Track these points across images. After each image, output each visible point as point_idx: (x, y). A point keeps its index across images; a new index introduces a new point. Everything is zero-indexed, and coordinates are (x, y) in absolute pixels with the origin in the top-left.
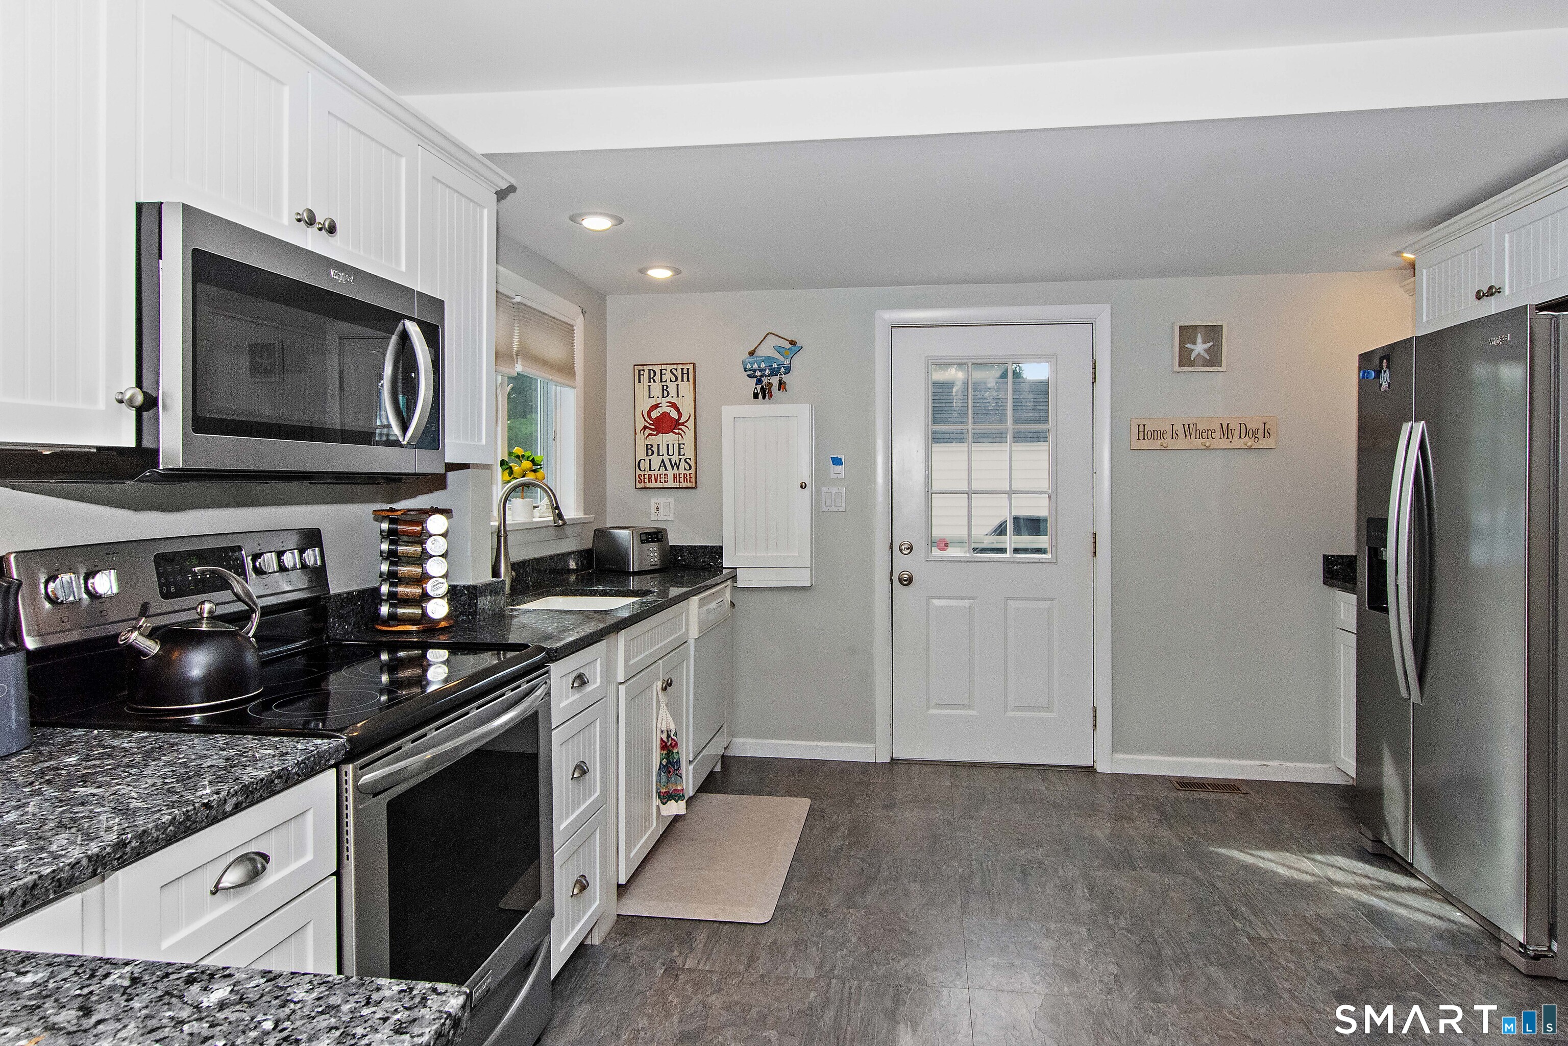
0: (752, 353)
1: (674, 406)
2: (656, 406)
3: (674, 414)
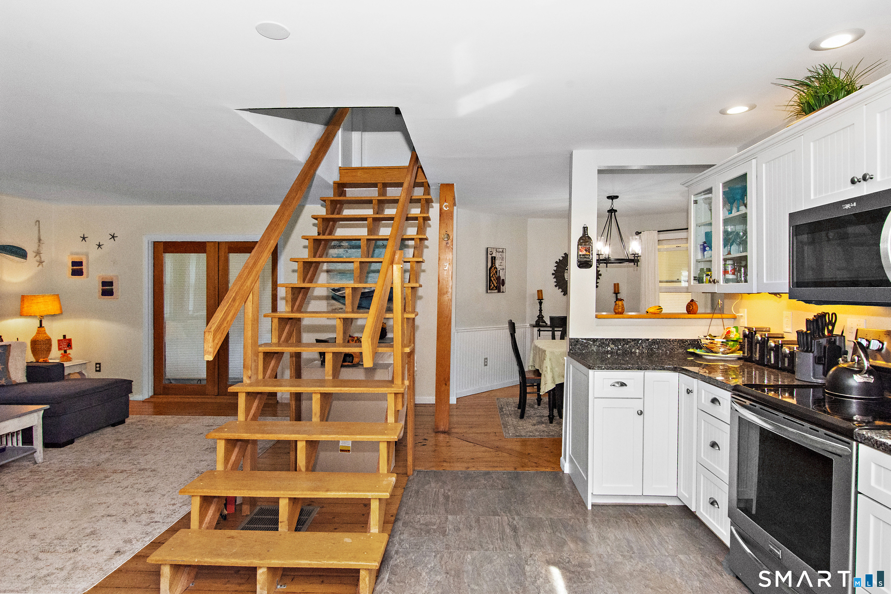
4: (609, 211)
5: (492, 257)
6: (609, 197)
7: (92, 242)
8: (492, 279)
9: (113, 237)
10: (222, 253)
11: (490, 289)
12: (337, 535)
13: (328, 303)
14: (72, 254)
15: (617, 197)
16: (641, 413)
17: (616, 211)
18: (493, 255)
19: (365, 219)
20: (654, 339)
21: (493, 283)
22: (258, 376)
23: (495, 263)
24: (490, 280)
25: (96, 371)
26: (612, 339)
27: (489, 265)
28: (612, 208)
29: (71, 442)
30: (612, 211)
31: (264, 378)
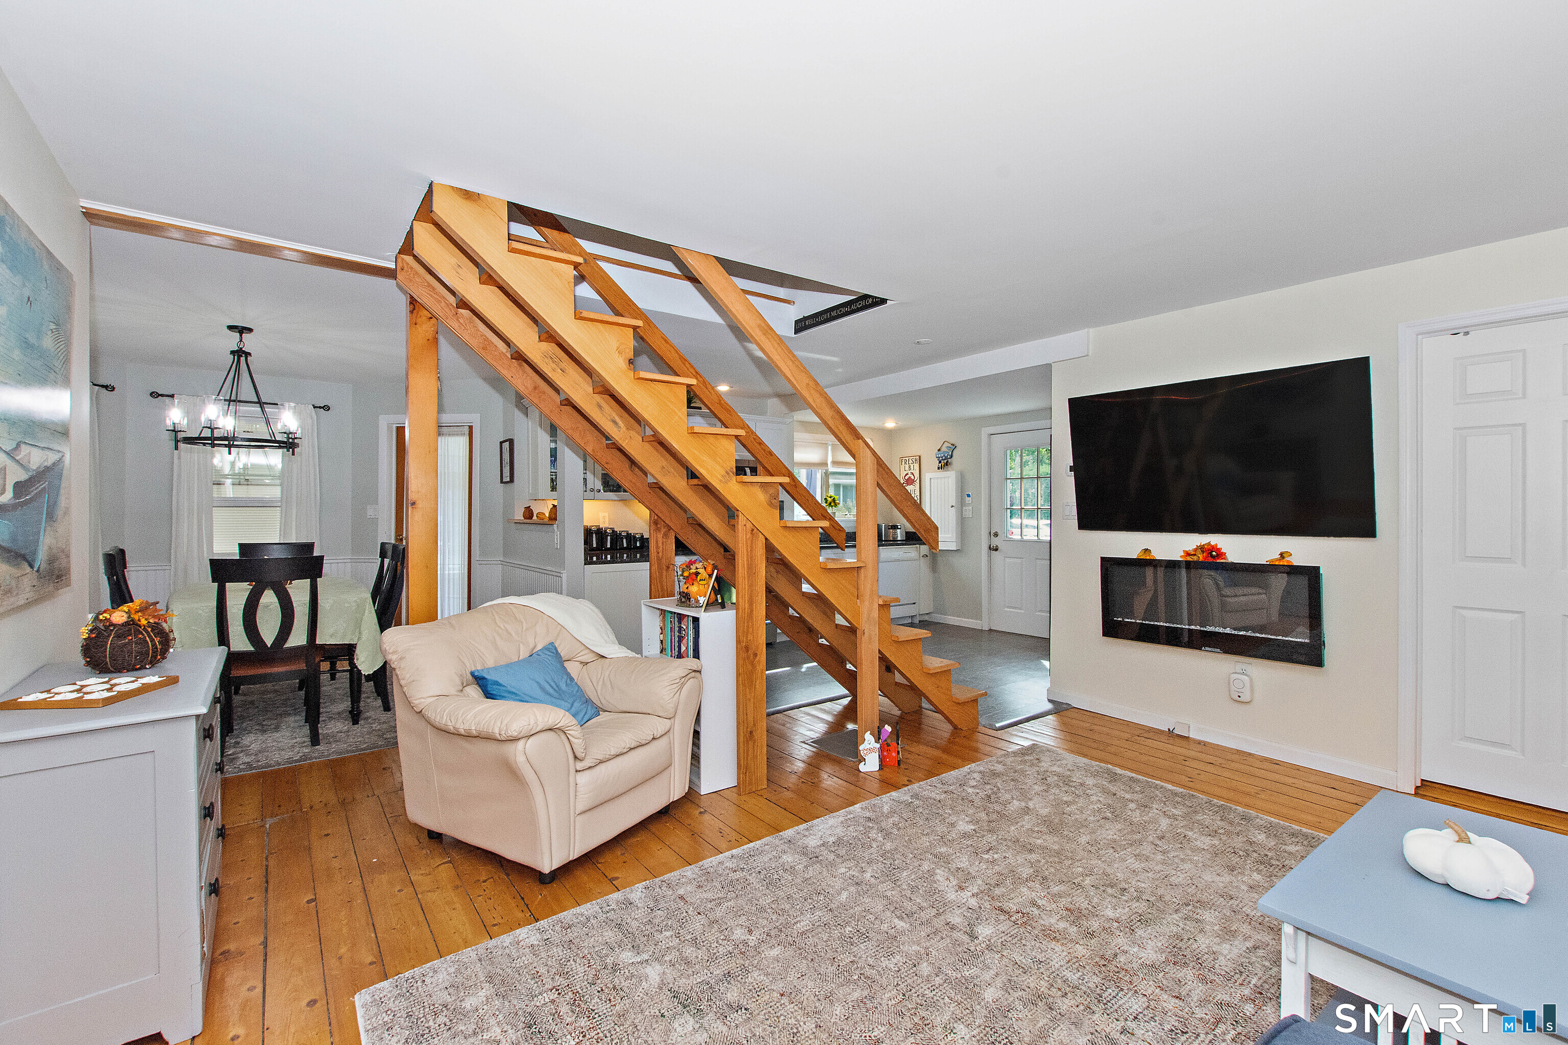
0: (939, 450)
1: (912, 474)
2: (907, 474)
3: (913, 478)
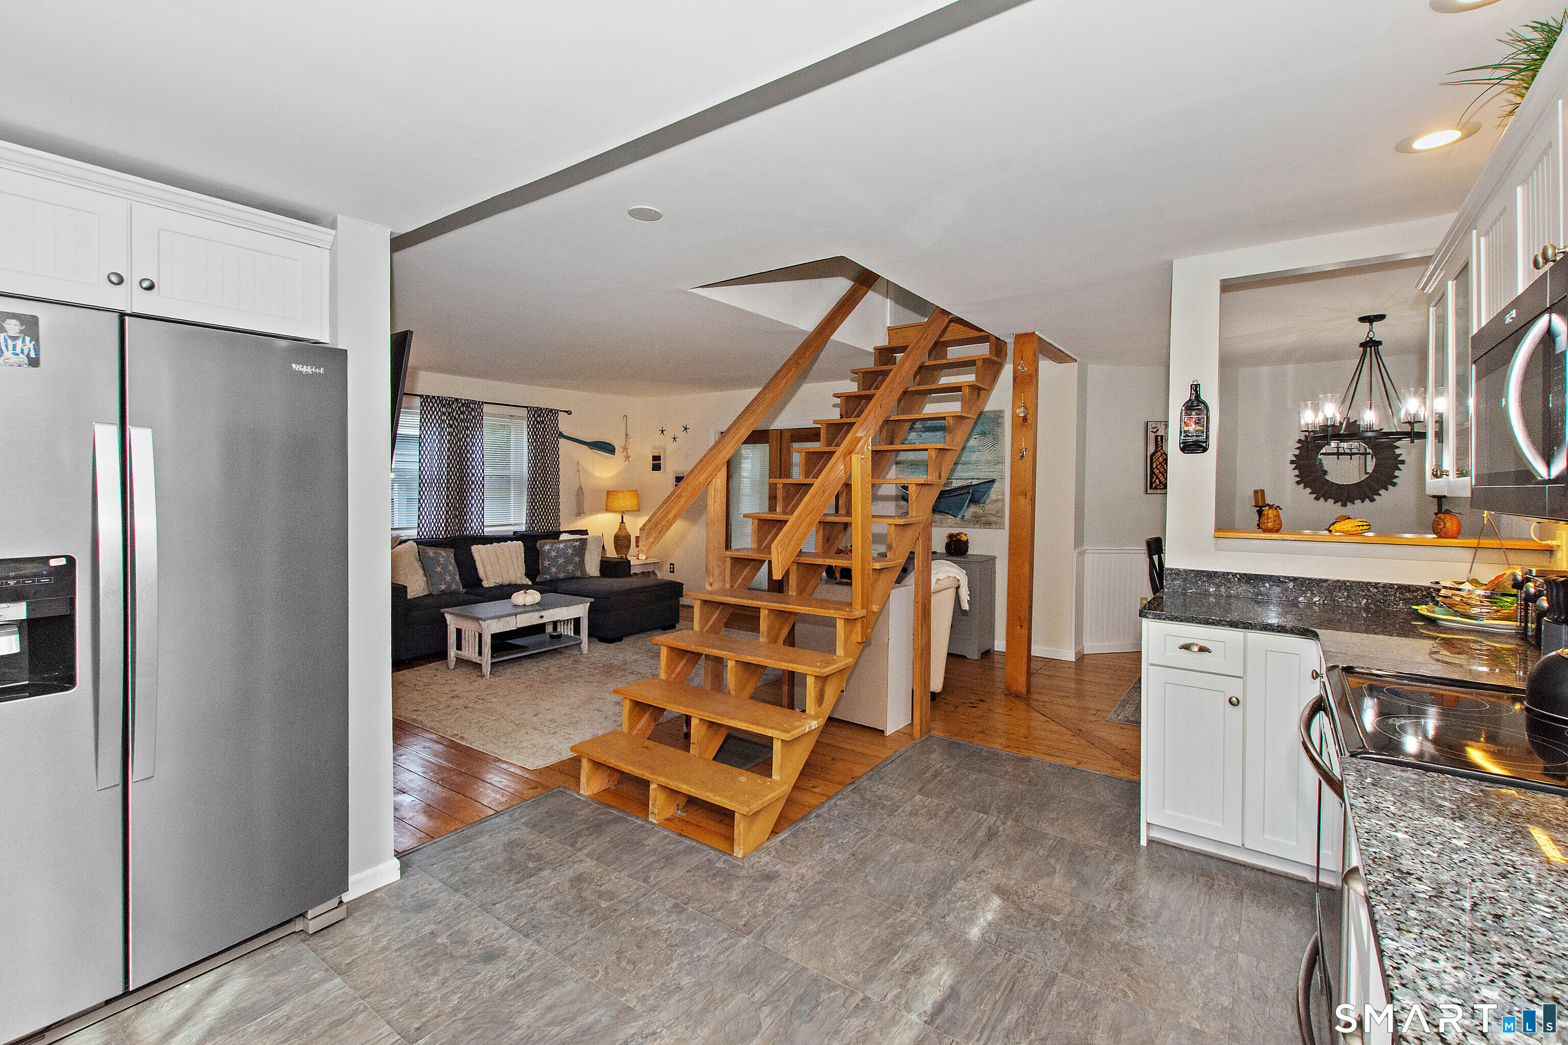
4: (1362, 345)
5: (1156, 437)
6: (1362, 320)
7: (669, 435)
8: (1156, 471)
9: (686, 429)
10: (785, 444)
11: (1151, 488)
12: (735, 771)
13: (896, 505)
14: (654, 448)
15: (1381, 317)
16: (1234, 703)
17: (1380, 343)
18: (1159, 433)
19: (958, 389)
20: (1338, 581)
21: (1157, 478)
22: (724, 584)
23: (1162, 446)
24: (1152, 473)
25: (671, 572)
26: (1245, 574)
27: (1151, 449)
28: (1371, 338)
29: (620, 639)
30: (1371, 345)
31: (732, 587)
